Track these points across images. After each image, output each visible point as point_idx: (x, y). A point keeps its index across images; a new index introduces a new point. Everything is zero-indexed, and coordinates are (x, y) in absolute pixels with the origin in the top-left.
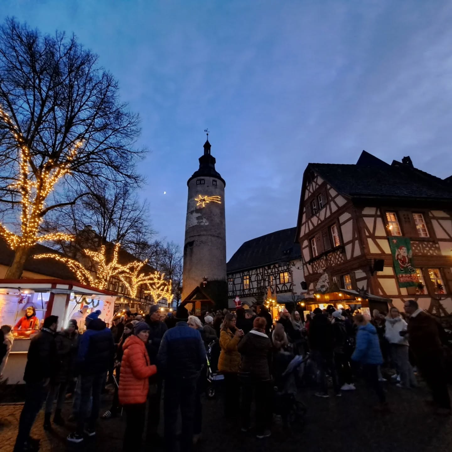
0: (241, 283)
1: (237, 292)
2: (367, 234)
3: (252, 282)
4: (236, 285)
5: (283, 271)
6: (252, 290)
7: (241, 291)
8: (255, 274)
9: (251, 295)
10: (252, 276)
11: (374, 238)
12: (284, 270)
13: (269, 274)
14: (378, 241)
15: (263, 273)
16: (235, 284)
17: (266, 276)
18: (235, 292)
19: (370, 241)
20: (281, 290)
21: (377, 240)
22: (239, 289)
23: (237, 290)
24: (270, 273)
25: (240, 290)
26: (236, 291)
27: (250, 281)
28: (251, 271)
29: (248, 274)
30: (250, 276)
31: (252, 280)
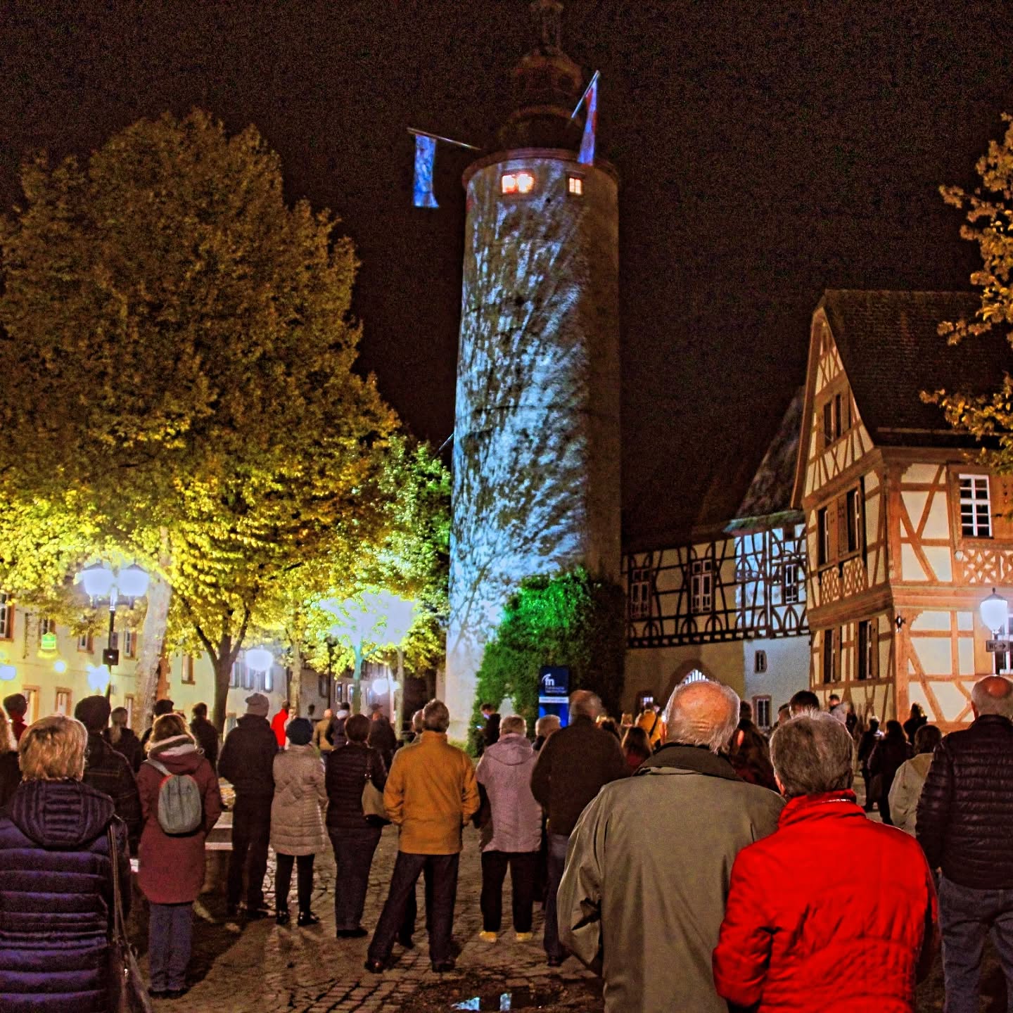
0: (681, 591)
1: (665, 622)
2: (904, 534)
3: (722, 586)
4: (662, 597)
6: (722, 617)
7: (681, 621)
8: (736, 556)
9: (718, 637)
10: (724, 562)
11: (916, 540)
13: (786, 559)
14: (926, 550)
15: (764, 551)
16: (657, 594)
17: (778, 565)
18: (657, 623)
19: (907, 549)
21: (923, 548)
22: (673, 613)
23: (664, 614)
24: (790, 556)
25: (677, 617)
26: (661, 619)
27: (718, 583)
28: (723, 542)
29: (710, 554)
30: (718, 563)
31: (724, 581)
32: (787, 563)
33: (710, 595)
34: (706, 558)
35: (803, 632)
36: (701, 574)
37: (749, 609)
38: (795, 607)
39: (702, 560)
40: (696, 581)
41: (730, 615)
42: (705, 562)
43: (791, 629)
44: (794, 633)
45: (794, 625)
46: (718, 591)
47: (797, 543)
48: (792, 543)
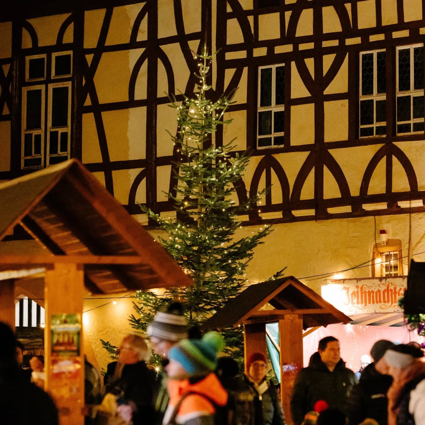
3: (98, 109)
5: (389, 30)
8: (133, 44)
10: (105, 56)
12: (401, 25)
13: (260, 52)
15: (205, 34)
17: (238, 64)
20: (355, 191)
24: (270, 44)
27: (88, 102)
28: (102, 12)
29: (69, 37)
30: (89, 58)
31: (103, 99)
32: (262, 60)
33: (68, 130)
34: (60, 46)
35: (297, 213)
36: (49, 81)
37: (164, 161)
38: (280, 158)
39: (48, 50)
40: (35, 97)
41: (115, 174)
42: (54, 55)
43: (269, 207)
44: (278, 215)
45: (277, 198)
46: (88, 119)
47: (288, 14)
48: (276, 16)
